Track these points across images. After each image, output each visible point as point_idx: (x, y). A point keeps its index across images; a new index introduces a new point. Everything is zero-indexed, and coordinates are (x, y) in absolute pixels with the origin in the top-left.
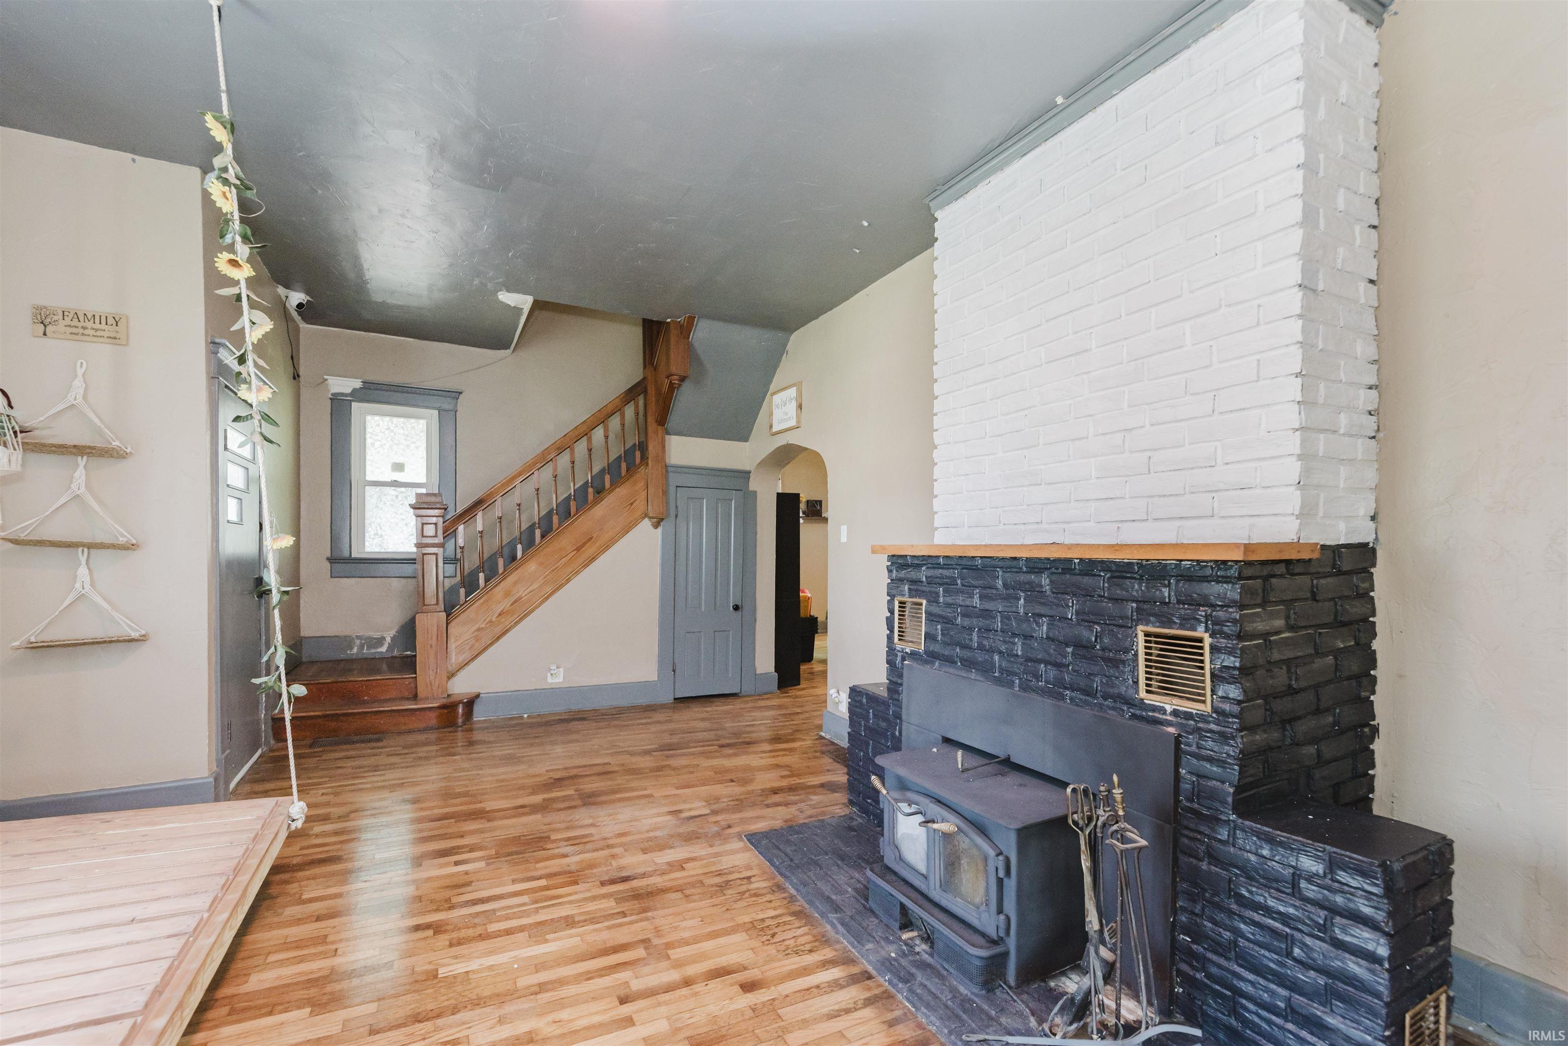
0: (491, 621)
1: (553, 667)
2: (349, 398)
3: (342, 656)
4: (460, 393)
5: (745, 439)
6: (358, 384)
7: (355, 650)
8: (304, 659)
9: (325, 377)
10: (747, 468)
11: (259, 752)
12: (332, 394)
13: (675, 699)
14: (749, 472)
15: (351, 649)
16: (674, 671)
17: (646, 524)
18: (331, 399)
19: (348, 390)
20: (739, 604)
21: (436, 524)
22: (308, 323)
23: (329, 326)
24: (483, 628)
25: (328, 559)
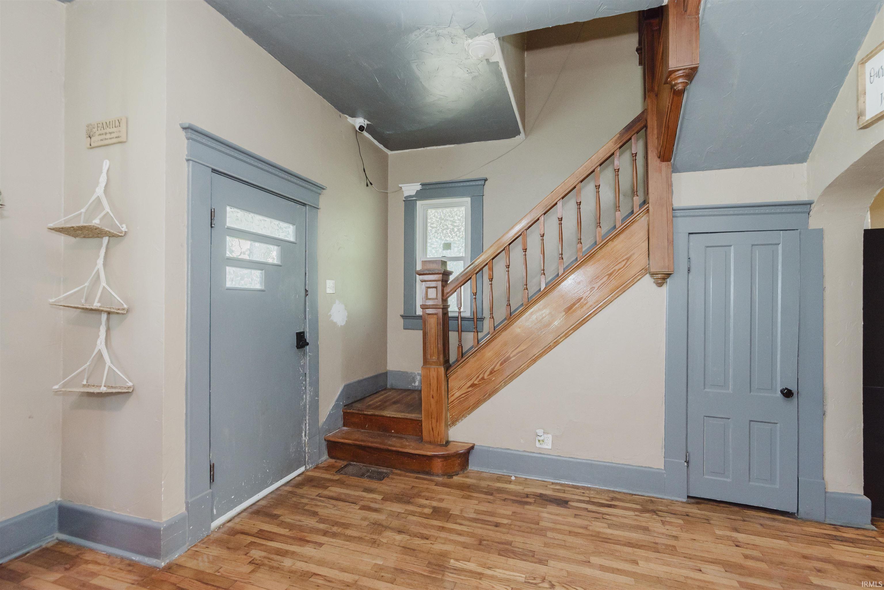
0: (483, 378)
1: (540, 432)
2: (414, 198)
3: (410, 387)
4: (486, 180)
5: (802, 159)
6: (418, 187)
7: (417, 384)
8: (388, 386)
9: (400, 185)
10: (805, 198)
11: (302, 469)
12: (405, 198)
13: (689, 497)
14: (809, 204)
15: (415, 382)
16: (687, 462)
17: (647, 281)
18: (404, 201)
19: (413, 193)
20: (794, 389)
21: (436, 287)
22: (392, 151)
23: (402, 150)
24: (476, 384)
25: (402, 316)
